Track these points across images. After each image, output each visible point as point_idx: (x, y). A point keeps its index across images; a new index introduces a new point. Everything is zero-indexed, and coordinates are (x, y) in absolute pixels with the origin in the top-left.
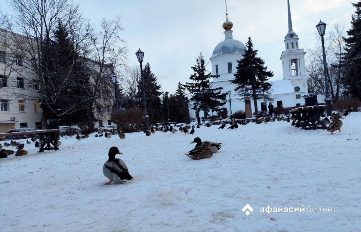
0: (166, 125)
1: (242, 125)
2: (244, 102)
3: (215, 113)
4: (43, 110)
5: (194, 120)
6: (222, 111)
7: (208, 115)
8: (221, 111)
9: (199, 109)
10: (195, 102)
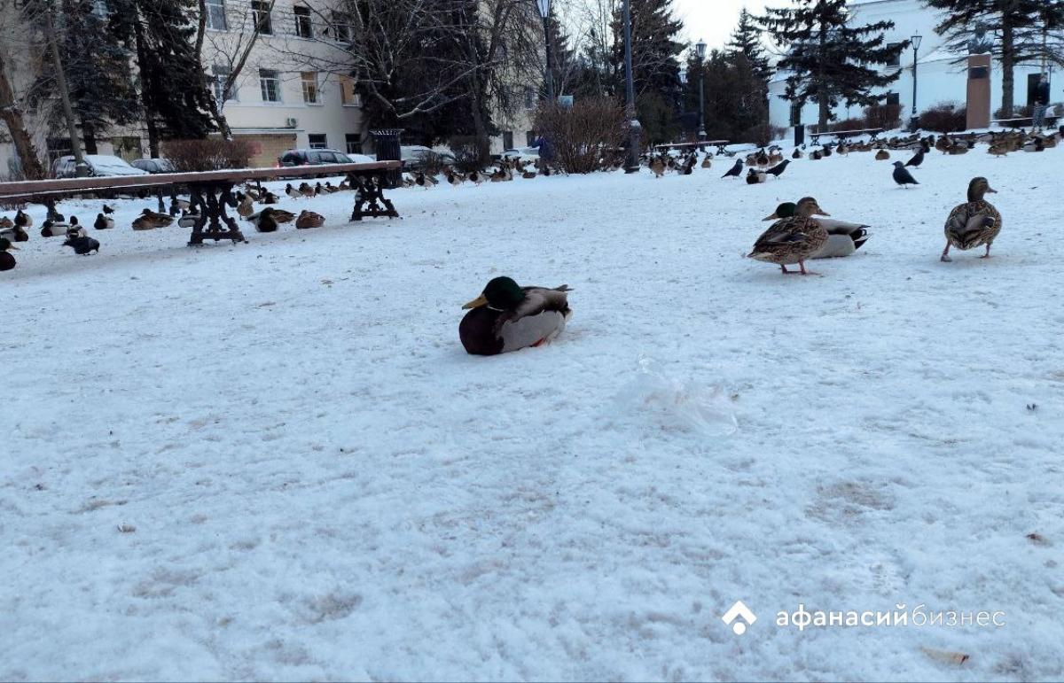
0: (692, 149)
1: (951, 153)
2: (966, 72)
3: (857, 112)
4: (362, 99)
5: (782, 132)
6: (883, 102)
7: (832, 117)
8: (877, 104)
9: (803, 97)
10: (793, 74)
